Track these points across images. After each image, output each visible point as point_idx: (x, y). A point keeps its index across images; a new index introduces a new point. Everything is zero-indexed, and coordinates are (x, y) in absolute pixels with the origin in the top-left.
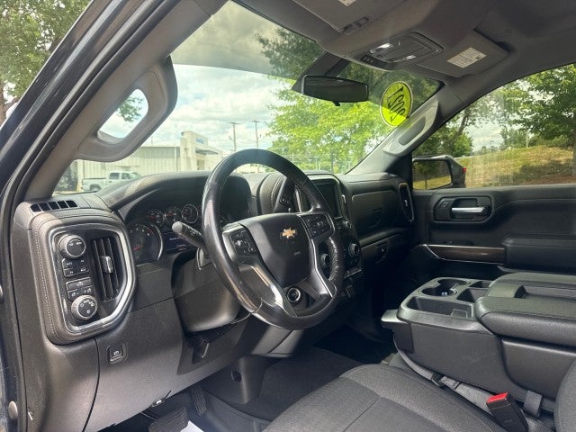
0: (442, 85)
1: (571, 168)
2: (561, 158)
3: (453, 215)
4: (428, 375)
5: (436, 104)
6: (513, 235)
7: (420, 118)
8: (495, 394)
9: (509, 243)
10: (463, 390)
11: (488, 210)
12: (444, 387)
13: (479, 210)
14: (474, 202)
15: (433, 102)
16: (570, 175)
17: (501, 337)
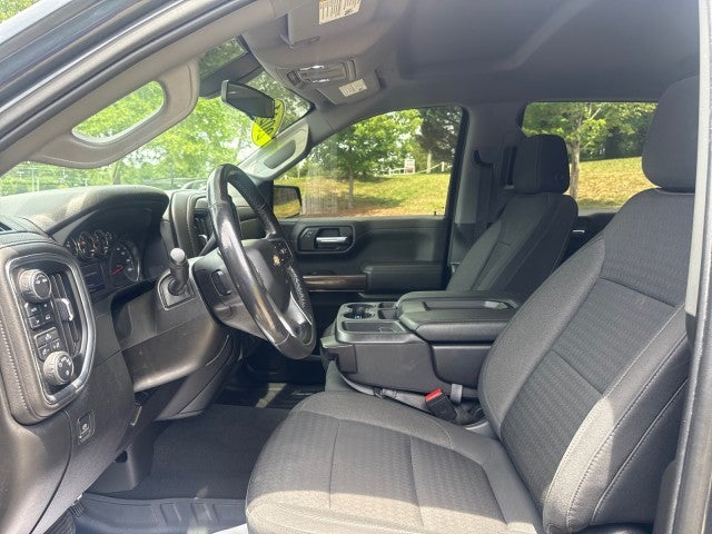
0: (313, 108)
1: (346, 201)
2: (337, 191)
3: (317, 244)
4: (370, 392)
5: (306, 128)
6: (371, 263)
7: (288, 141)
8: (425, 394)
9: (369, 270)
10: (400, 396)
11: (350, 238)
12: (387, 397)
13: (342, 239)
14: (336, 232)
15: (302, 125)
16: (347, 208)
17: (431, 343)
